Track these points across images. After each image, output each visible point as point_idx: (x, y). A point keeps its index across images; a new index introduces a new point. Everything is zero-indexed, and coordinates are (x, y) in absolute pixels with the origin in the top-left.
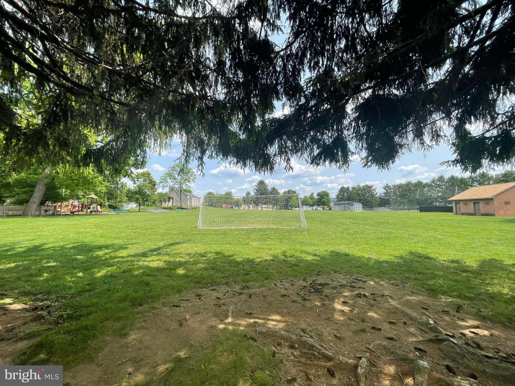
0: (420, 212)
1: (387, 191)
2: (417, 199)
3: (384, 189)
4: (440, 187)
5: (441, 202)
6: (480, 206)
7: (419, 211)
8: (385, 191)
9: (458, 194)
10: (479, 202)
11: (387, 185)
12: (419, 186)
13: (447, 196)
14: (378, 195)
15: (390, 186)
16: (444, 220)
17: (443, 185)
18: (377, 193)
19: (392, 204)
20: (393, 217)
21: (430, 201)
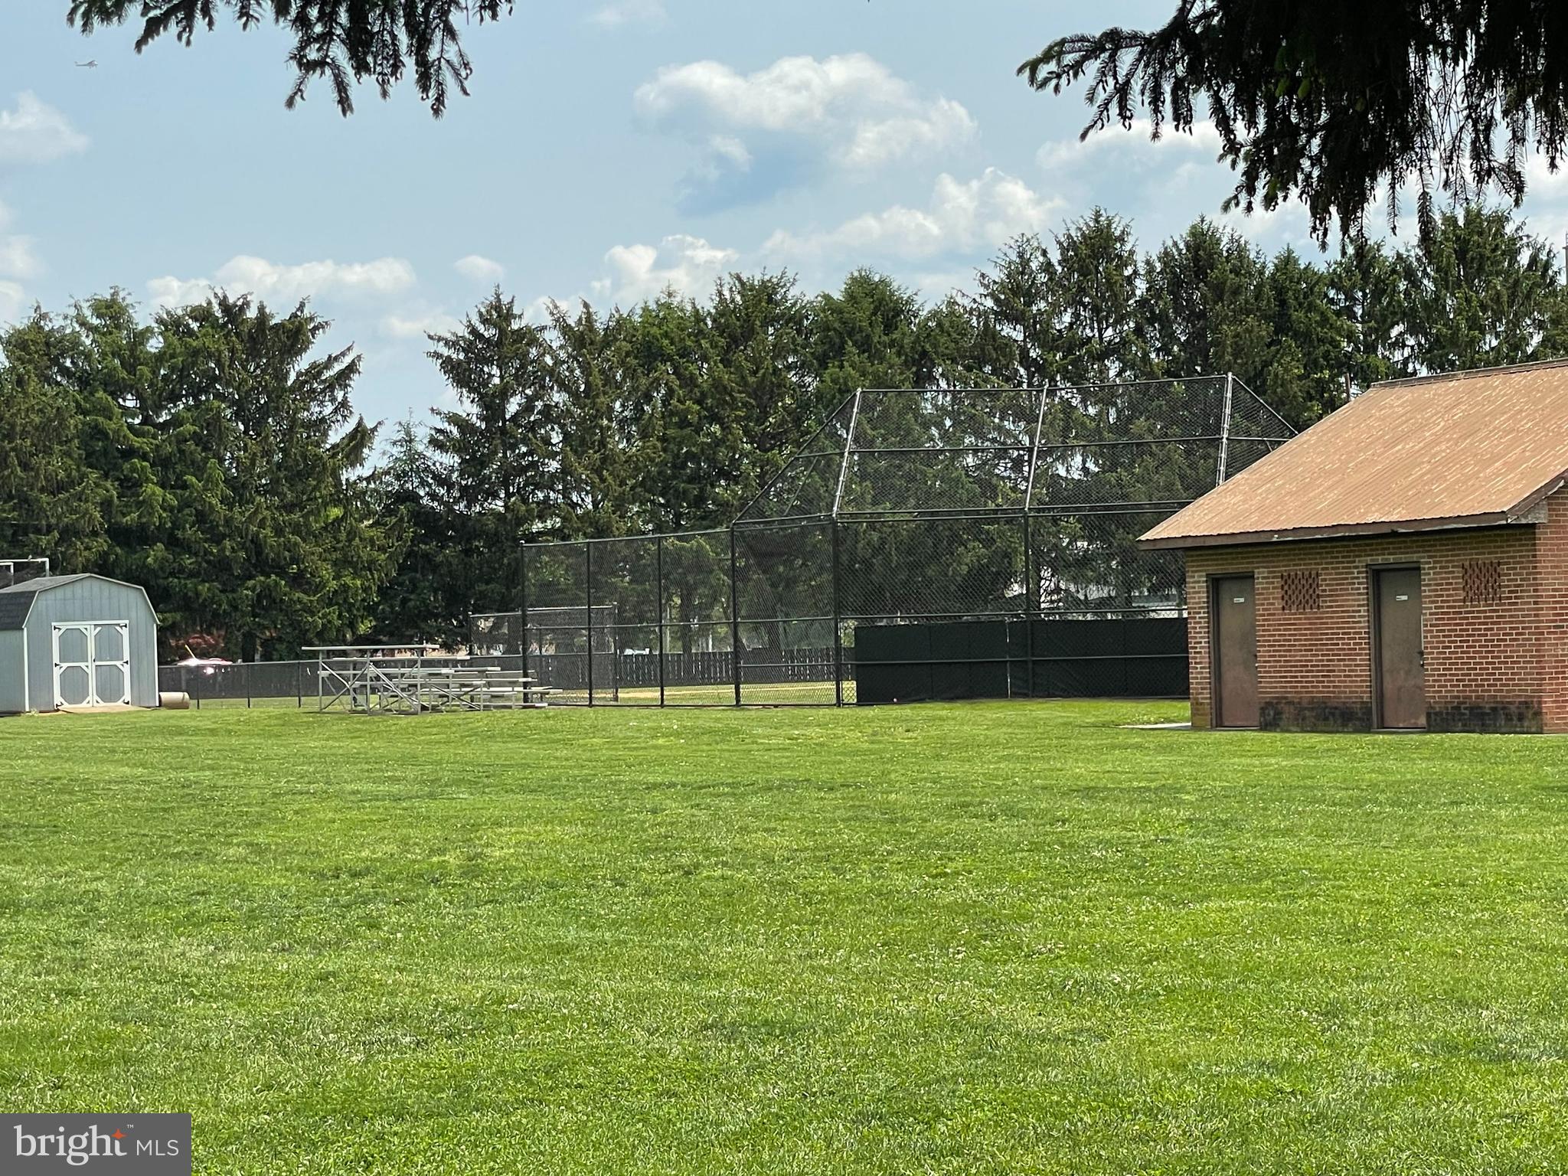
0: (865, 698)
1: (493, 406)
2: (839, 534)
3: (460, 374)
4: (1077, 378)
5: (1078, 567)
6: (1429, 609)
7: (850, 687)
8: (469, 408)
9: (1236, 465)
10: (1415, 569)
11: (500, 314)
12: (865, 346)
13: (1140, 496)
14: (377, 457)
15: (528, 336)
16: (1089, 792)
17: (1110, 351)
18: (360, 437)
19: (550, 593)
20: (550, 787)
21: (971, 555)
